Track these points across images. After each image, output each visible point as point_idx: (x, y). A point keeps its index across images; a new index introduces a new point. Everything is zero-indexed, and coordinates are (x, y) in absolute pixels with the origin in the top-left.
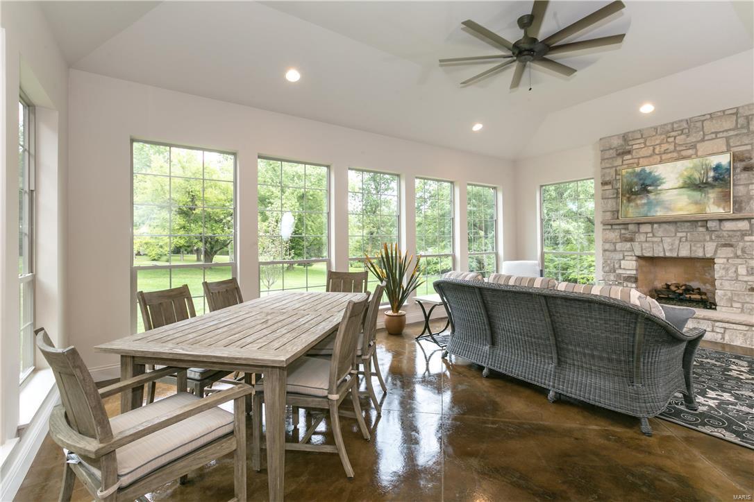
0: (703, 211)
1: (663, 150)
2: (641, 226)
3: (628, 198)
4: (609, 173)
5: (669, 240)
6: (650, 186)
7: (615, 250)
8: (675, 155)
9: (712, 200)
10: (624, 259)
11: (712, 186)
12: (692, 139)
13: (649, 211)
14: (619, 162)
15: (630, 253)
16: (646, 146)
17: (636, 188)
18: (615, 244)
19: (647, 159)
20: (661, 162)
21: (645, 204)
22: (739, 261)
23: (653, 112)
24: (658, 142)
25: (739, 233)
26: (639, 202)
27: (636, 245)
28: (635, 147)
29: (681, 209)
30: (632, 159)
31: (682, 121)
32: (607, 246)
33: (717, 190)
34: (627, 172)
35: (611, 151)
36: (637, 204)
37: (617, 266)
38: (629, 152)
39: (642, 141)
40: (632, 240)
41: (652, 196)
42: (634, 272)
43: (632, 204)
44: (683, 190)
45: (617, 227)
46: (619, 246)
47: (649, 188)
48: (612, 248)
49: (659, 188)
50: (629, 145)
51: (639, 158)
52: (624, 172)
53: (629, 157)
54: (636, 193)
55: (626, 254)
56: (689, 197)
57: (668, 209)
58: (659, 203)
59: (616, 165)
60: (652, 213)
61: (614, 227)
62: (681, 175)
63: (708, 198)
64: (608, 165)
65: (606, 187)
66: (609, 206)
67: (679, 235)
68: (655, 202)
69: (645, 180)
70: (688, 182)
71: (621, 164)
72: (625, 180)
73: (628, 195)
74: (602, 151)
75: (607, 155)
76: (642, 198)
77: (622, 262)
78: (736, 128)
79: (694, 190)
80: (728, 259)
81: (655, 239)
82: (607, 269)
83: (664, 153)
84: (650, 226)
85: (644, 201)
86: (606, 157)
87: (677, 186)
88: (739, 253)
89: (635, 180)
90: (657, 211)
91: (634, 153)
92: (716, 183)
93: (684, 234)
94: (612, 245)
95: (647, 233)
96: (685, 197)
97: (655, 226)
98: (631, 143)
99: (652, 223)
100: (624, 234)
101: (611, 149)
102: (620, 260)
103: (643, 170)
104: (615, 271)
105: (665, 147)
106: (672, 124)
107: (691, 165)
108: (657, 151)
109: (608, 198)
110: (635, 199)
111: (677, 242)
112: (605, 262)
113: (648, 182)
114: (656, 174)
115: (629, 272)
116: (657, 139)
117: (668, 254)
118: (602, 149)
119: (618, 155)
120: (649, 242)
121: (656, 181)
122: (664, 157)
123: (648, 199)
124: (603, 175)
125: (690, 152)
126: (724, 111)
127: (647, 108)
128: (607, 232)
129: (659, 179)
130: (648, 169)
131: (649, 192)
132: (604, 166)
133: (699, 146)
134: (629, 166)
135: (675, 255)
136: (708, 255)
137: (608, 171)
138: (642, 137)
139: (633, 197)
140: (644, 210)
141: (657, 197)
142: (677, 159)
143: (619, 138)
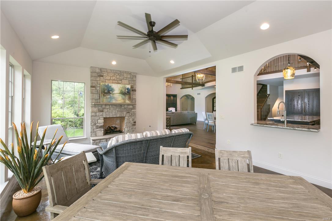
0: (125, 102)
1: (113, 79)
2: (106, 106)
3: (104, 95)
4: (95, 83)
5: (114, 111)
6: (110, 91)
7: (96, 116)
8: (117, 82)
9: (127, 99)
10: (99, 119)
11: (127, 94)
12: (121, 78)
13: (111, 100)
14: (98, 79)
15: (101, 117)
16: (108, 76)
17: (106, 91)
18: (96, 113)
19: (109, 81)
20: (113, 83)
21: (109, 98)
22: (130, 117)
23: (116, 64)
24: (112, 75)
25: (131, 109)
26: (107, 97)
27: (104, 114)
28: (104, 75)
29: (120, 101)
30: (103, 79)
31: (119, 71)
32: (93, 114)
33: (128, 96)
34: (103, 84)
35: (95, 74)
36: (106, 97)
37: (97, 122)
38: (102, 76)
39: (107, 73)
40: (102, 111)
41: (111, 95)
42: (103, 124)
43: (105, 97)
44: (120, 94)
45: (97, 106)
46: (97, 114)
47: (110, 92)
48: (95, 115)
49: (113, 92)
50: (102, 73)
51: (106, 80)
52: (101, 84)
53: (102, 78)
54: (106, 93)
55: (100, 117)
56: (122, 97)
57: (116, 100)
58: (114, 98)
59: (97, 80)
60: (111, 102)
61: (96, 106)
62: (119, 89)
63: (126, 98)
64: (94, 79)
65: (93, 89)
66: (94, 97)
67: (117, 109)
68: (112, 97)
69: (109, 88)
70: (121, 92)
71: (99, 80)
72: (102, 87)
73: (103, 94)
74: (91, 72)
75: (94, 74)
76: (108, 95)
77: (99, 120)
78: (130, 78)
79: (123, 95)
80: (128, 116)
81: (110, 111)
82: (93, 124)
83: (114, 80)
84: (108, 106)
85: (109, 97)
86: (93, 75)
87: (118, 93)
88: (131, 115)
89: (106, 88)
90: (113, 101)
91: (104, 77)
92: (128, 94)
93: (118, 109)
94: (95, 114)
95: (107, 109)
96: (121, 97)
97: (110, 106)
98: (103, 73)
99: (109, 105)
100: (100, 109)
101: (95, 72)
102: (98, 120)
103: (108, 85)
104: (96, 125)
105: (114, 78)
106: (116, 70)
107: (122, 87)
108: (111, 79)
109: (94, 93)
110: (106, 95)
111: (117, 112)
112: (92, 121)
113: (110, 90)
114: (112, 87)
115: (101, 124)
116: (111, 74)
117: (114, 116)
118: (91, 71)
119: (99, 76)
120: (108, 112)
121: (112, 90)
122: (114, 81)
123: (110, 96)
124: (92, 83)
125: (121, 82)
126: (128, 72)
127: (114, 63)
128: (93, 108)
129: (113, 89)
130: (110, 85)
131: (110, 93)
132: (92, 79)
133: (122, 80)
134: (103, 82)
135: (116, 116)
136: (124, 116)
137: (94, 81)
138: (107, 72)
139: (105, 94)
140: (109, 100)
141: (113, 96)
142: (117, 83)
143: (99, 69)
